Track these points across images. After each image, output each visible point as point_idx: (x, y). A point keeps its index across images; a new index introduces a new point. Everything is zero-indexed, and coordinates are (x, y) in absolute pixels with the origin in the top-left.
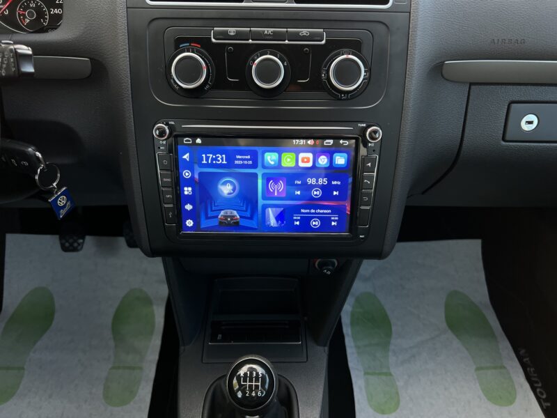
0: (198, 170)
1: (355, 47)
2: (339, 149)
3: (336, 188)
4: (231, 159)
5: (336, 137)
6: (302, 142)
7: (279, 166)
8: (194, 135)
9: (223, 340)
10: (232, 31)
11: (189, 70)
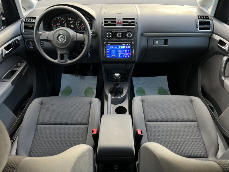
0: (109, 49)
1: (131, 32)
2: (129, 45)
3: (129, 51)
4: (114, 47)
5: (128, 44)
6: (124, 45)
7: (121, 48)
8: (109, 44)
9: (111, 82)
10: (115, 30)
11: (109, 35)
